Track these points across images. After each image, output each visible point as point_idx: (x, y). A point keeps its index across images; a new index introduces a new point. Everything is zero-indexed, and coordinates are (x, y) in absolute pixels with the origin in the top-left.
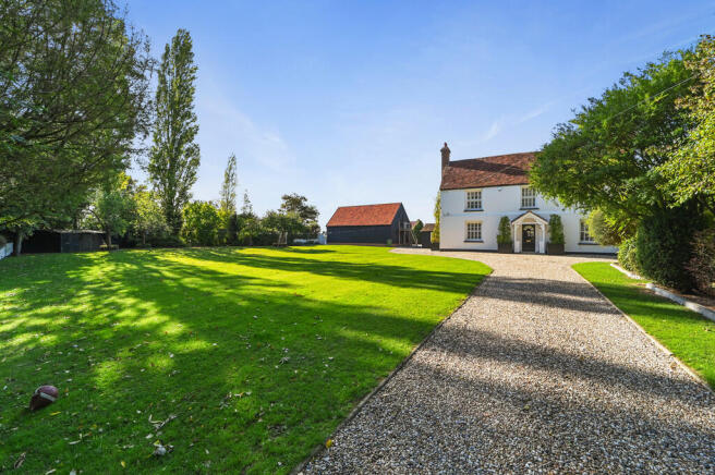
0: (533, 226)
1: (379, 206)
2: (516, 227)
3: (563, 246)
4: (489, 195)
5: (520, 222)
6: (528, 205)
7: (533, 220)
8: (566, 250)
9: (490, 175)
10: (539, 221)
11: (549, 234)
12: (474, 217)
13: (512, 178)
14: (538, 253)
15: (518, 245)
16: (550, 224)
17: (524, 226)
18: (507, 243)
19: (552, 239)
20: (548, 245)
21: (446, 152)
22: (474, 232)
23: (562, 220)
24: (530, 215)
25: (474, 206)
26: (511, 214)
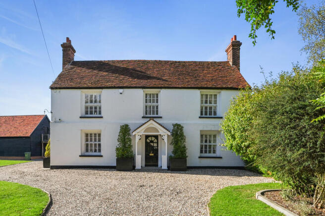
0: (156, 137)
1: (22, 117)
2: (137, 138)
3: (186, 161)
4: (109, 99)
5: (141, 132)
6: (151, 113)
7: (156, 130)
8: (188, 165)
9: (113, 77)
10: (162, 132)
11: (172, 147)
12: (92, 126)
13: (136, 82)
14: (161, 170)
15: (139, 160)
16: (173, 135)
17: (147, 137)
18: (127, 157)
19: (175, 152)
20: (171, 159)
21: (68, 49)
22: (92, 145)
23: (185, 130)
24: (152, 124)
25: (92, 112)
26: (132, 122)
